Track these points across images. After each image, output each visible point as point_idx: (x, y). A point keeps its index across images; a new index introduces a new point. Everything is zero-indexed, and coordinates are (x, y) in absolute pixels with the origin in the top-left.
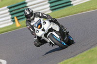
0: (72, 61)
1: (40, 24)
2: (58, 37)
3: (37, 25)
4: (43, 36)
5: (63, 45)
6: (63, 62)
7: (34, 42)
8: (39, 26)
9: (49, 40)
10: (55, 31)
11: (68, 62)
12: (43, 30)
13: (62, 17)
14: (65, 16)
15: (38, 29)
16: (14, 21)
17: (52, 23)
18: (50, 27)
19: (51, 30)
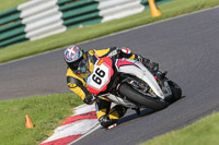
16: (146, 4)
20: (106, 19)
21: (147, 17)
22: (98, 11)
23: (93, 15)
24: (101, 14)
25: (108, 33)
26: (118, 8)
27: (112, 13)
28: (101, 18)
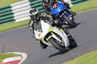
20: (17, 21)
22: (13, 17)
23: (11, 19)
24: (15, 18)
25: (18, 27)
26: (22, 16)
27: (19, 18)
28: (14, 20)
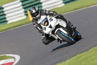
0: (85, 56)
1: (47, 21)
2: (66, 33)
3: (43, 23)
4: (51, 33)
5: (72, 40)
6: (76, 56)
7: (43, 40)
8: (46, 23)
9: (57, 37)
10: (62, 27)
11: (81, 57)
12: (51, 27)
13: (74, 10)
14: (78, 9)
15: (45, 27)
16: (27, 15)
17: (59, 20)
18: (57, 24)
19: (58, 26)
21: (27, 21)
23: (4, 20)
24: (7, 20)
